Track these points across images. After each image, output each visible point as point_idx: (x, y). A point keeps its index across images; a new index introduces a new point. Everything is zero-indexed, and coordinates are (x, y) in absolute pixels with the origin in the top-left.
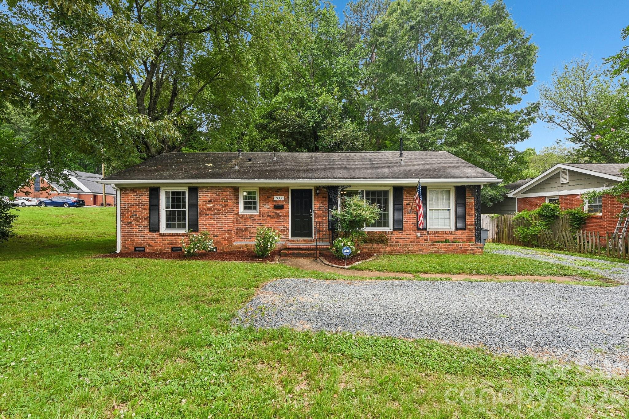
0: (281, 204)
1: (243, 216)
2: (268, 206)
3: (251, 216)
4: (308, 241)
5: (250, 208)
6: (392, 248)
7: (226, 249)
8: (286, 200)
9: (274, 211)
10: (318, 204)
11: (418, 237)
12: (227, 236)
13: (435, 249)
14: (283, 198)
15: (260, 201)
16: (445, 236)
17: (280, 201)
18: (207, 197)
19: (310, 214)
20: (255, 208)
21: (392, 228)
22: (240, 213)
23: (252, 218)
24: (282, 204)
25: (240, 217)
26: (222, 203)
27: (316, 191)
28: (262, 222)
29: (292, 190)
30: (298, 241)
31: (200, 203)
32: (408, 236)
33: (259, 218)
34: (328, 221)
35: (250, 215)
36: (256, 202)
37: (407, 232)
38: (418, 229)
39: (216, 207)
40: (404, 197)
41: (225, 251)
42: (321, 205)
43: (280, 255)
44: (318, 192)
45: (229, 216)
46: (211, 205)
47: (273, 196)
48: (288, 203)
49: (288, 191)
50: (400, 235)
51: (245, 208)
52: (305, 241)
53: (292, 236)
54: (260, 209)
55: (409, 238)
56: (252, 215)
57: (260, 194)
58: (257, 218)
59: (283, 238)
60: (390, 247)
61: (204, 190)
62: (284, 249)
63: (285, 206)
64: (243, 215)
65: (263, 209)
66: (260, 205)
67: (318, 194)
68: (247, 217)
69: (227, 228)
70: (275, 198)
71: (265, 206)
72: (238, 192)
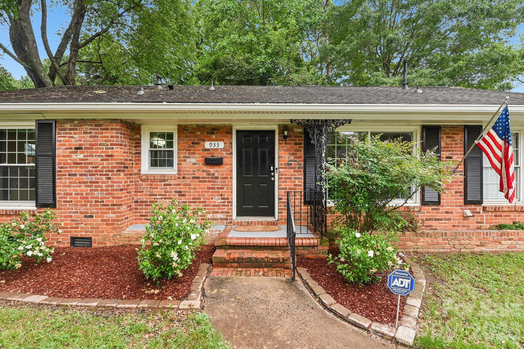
0: (217, 155)
1: (146, 179)
2: (194, 160)
3: (163, 179)
4: (268, 223)
5: (162, 164)
6: (429, 240)
7: (110, 241)
8: (228, 149)
9: (205, 168)
10: (287, 157)
11: (466, 218)
12: (112, 216)
13: (510, 242)
14: (221, 145)
15: (179, 149)
16: (512, 215)
17: (217, 149)
18: (73, 141)
19: (269, 174)
20: (171, 164)
21: (419, 200)
22: (142, 173)
23: (164, 181)
24: (220, 156)
25: (142, 180)
26: (102, 151)
27: (281, 132)
28: (182, 188)
29: (238, 131)
30: (248, 223)
31: (58, 152)
32: (448, 216)
33: (177, 182)
34: (305, 188)
35: (161, 176)
36: (172, 152)
37: (446, 208)
38: (467, 202)
39: (91, 159)
40: (443, 144)
41: (108, 244)
42: (292, 158)
43: (211, 262)
44: (286, 133)
45: (115, 178)
46: (81, 156)
47: (204, 140)
48: (231, 154)
49: (231, 133)
50: (434, 214)
51: (154, 164)
52: (262, 223)
53: (238, 214)
54: (179, 164)
55: (450, 219)
56: (164, 176)
57: (179, 137)
58: (173, 182)
59: (221, 219)
60: (427, 239)
61: (68, 126)
62: (221, 247)
63: (225, 161)
64: (147, 175)
65: (184, 164)
66: (179, 157)
67: (285, 137)
68: (154, 180)
69: (110, 200)
70: (207, 145)
71: (188, 160)
72: (140, 134)
